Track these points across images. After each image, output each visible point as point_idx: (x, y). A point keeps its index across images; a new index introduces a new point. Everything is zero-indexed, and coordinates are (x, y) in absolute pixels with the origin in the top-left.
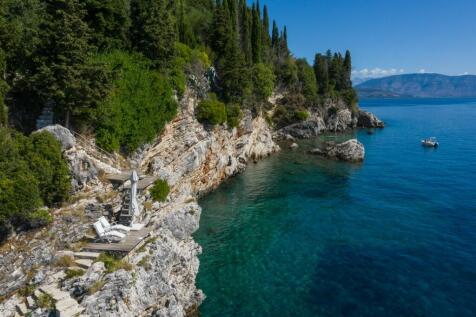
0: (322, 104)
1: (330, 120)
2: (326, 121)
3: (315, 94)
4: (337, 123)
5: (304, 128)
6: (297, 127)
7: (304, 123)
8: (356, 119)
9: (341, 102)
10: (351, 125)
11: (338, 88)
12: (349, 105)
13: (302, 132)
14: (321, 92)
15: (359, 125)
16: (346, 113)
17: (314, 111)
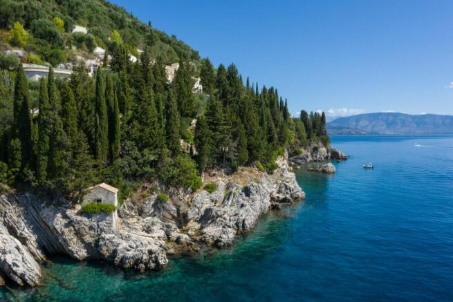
0: (310, 145)
1: (314, 154)
2: (312, 154)
3: (305, 139)
4: (319, 156)
5: (301, 159)
6: (296, 158)
7: (301, 156)
8: (330, 154)
9: (320, 144)
10: (327, 158)
11: (318, 135)
12: (325, 145)
13: (299, 161)
14: (309, 137)
15: (332, 157)
16: (323, 150)
17: (305, 149)
